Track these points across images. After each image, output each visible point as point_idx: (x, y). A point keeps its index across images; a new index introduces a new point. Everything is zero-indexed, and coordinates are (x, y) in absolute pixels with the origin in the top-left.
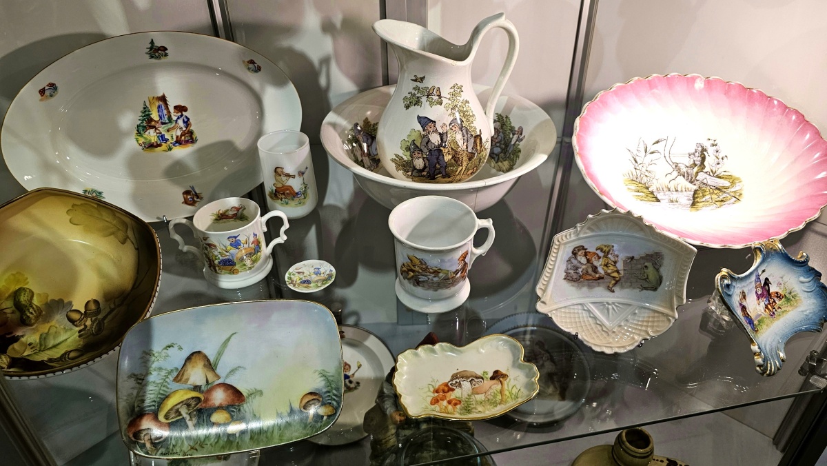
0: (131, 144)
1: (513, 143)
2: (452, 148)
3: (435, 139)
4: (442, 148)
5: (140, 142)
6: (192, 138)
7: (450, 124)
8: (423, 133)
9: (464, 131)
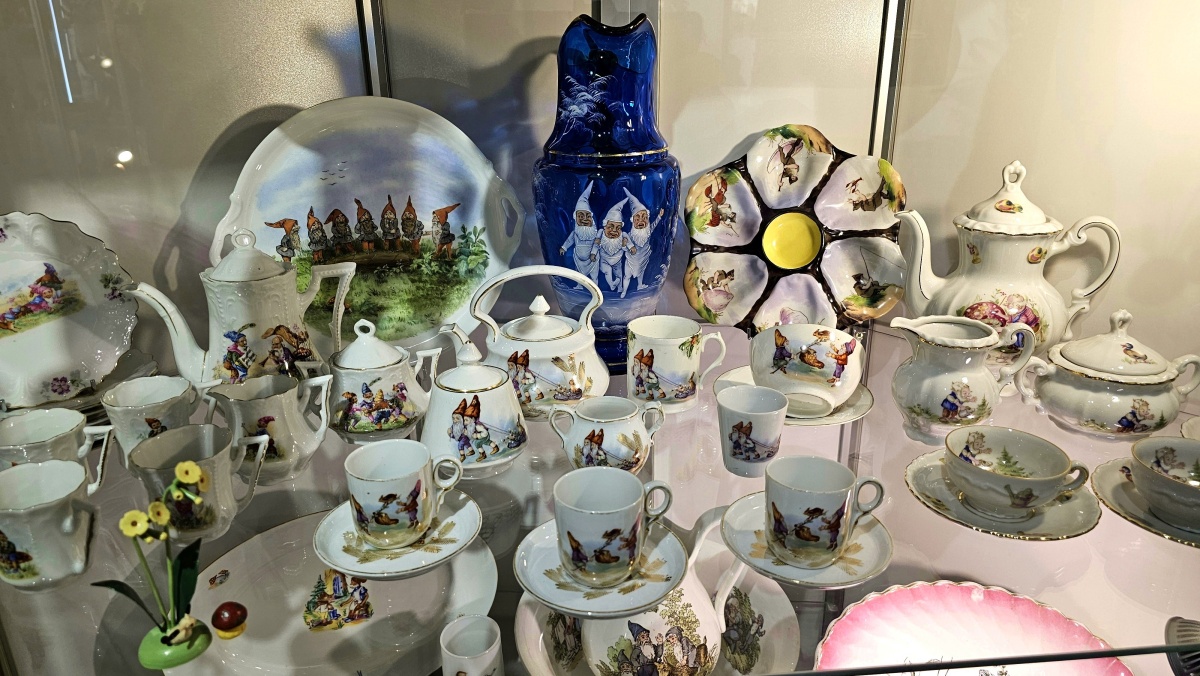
0: (299, 623)
1: (752, 632)
2: (668, 664)
3: (648, 652)
4: (656, 664)
5: (308, 620)
6: (367, 612)
7: (667, 635)
8: (634, 643)
9: (684, 642)
